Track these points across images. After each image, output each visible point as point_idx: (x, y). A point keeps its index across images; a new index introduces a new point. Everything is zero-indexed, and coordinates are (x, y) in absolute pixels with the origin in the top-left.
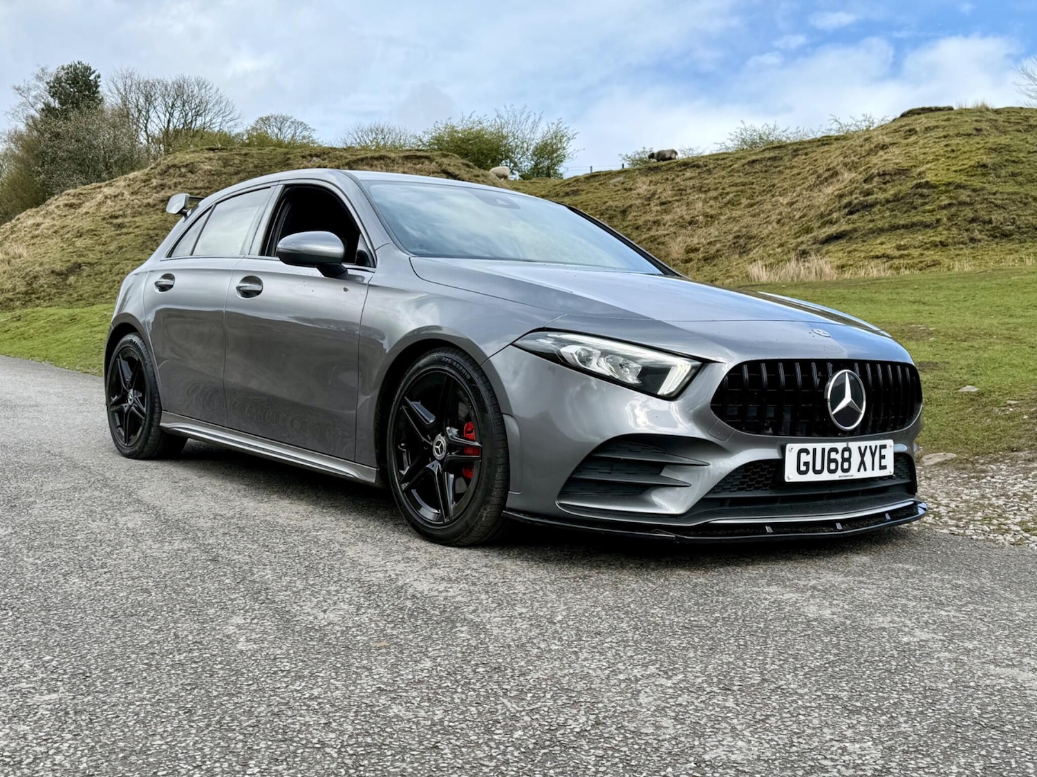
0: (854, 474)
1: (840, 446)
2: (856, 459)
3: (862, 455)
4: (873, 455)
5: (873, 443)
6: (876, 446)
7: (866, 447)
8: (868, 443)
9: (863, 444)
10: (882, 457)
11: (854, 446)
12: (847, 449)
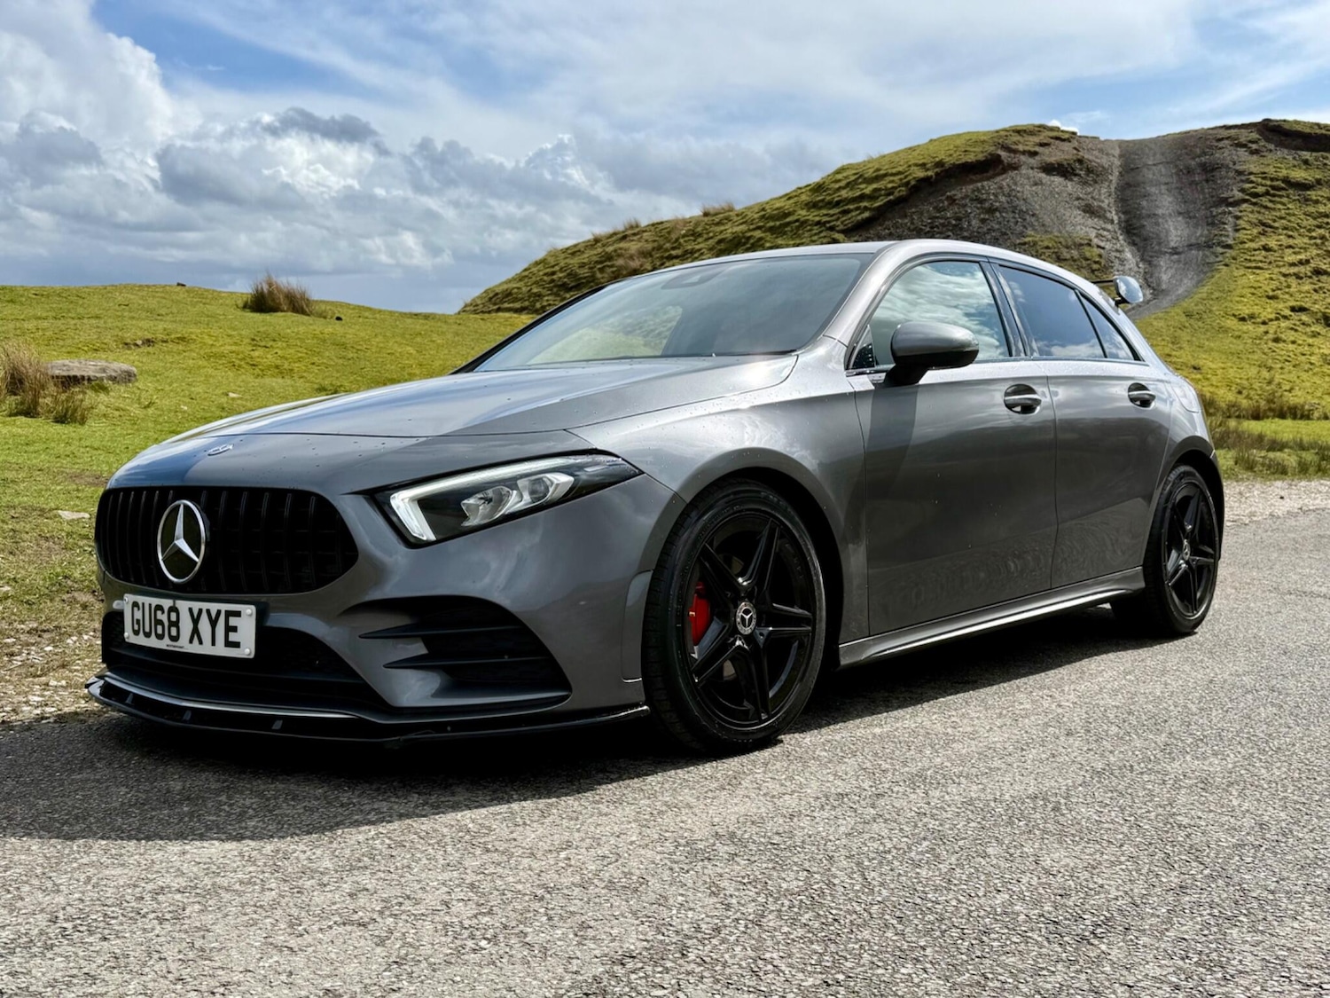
0: (185, 645)
1: (167, 603)
2: (186, 625)
3: (196, 621)
4: (214, 623)
5: (214, 607)
6: (219, 612)
7: (200, 611)
8: (205, 606)
9: (196, 606)
10: (230, 629)
11: (183, 606)
12: (173, 609)
